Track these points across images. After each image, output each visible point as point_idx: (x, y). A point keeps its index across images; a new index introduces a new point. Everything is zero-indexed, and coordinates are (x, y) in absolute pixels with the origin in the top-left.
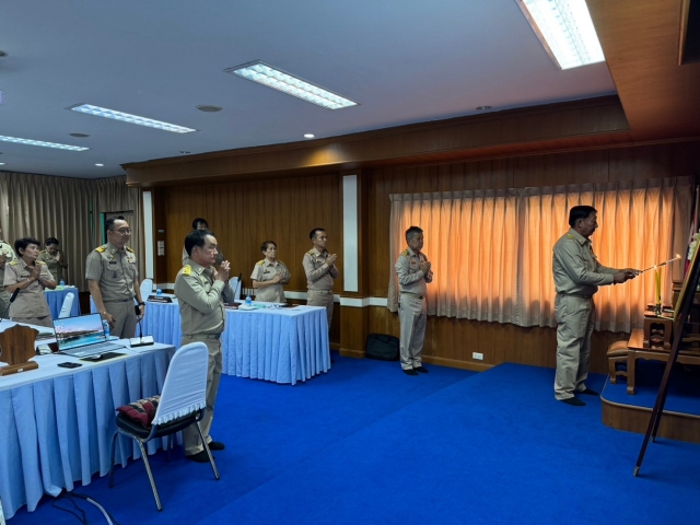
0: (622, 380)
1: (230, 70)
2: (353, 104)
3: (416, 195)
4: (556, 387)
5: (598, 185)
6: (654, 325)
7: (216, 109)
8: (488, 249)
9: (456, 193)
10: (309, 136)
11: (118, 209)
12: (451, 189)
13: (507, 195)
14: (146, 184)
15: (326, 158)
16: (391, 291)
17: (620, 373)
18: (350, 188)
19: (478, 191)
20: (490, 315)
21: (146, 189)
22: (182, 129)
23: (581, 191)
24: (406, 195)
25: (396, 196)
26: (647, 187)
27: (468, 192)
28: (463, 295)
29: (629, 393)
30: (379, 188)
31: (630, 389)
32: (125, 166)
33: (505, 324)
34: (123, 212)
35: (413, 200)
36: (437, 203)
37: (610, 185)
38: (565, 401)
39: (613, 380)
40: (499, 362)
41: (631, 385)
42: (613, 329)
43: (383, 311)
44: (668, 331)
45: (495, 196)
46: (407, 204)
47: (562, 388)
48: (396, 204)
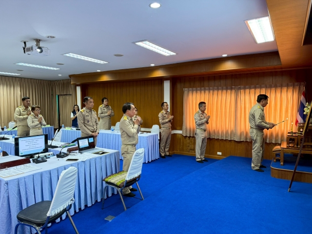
0: (278, 160)
1: (134, 43)
2: (174, 54)
3: (194, 89)
4: (252, 165)
5: (268, 86)
6: (291, 139)
7: (122, 56)
8: (223, 110)
9: (211, 88)
10: (153, 65)
11: (65, 93)
12: (209, 86)
13: (231, 89)
14: (78, 83)
15: (159, 74)
16: (184, 127)
17: (277, 158)
18: (167, 86)
19: (220, 87)
20: (224, 137)
21: (78, 85)
22: (102, 62)
23: (261, 88)
24: (190, 89)
25: (186, 89)
26: (288, 86)
27: (216, 88)
28: (213, 129)
29: (281, 165)
30: (179, 86)
31: (282, 163)
32: (70, 76)
33: (231, 141)
34: (66, 95)
35: (193, 91)
36: (203, 92)
37: (273, 85)
38: (256, 170)
39: (275, 160)
40: (228, 156)
41: (282, 162)
42: (274, 142)
43: (180, 136)
44: (296, 141)
45: (227, 89)
46: (190, 93)
47: (255, 165)
48: (186, 92)
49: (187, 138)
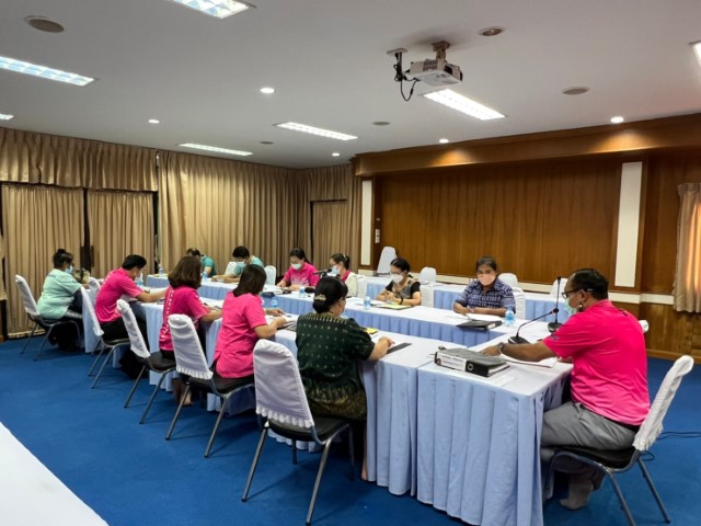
7: (583, 90)
10: (617, 120)
11: (331, 198)
14: (368, 174)
15: (626, 143)
16: (679, 288)
18: (631, 182)
25: (688, 186)
32: (356, 160)
34: (334, 201)
49: (684, 318)
